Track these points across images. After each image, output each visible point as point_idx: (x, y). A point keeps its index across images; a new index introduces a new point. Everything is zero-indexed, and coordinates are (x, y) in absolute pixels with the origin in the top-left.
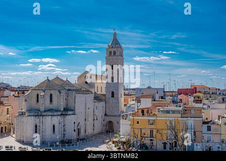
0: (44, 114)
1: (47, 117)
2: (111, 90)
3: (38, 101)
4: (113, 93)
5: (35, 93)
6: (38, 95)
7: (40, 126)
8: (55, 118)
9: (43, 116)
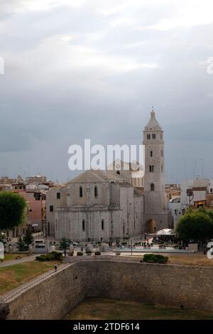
0: (91, 209)
1: (96, 213)
2: (151, 182)
3: (81, 196)
4: (152, 185)
5: (78, 187)
6: (81, 189)
7: (87, 222)
8: (104, 213)
9: (91, 211)
